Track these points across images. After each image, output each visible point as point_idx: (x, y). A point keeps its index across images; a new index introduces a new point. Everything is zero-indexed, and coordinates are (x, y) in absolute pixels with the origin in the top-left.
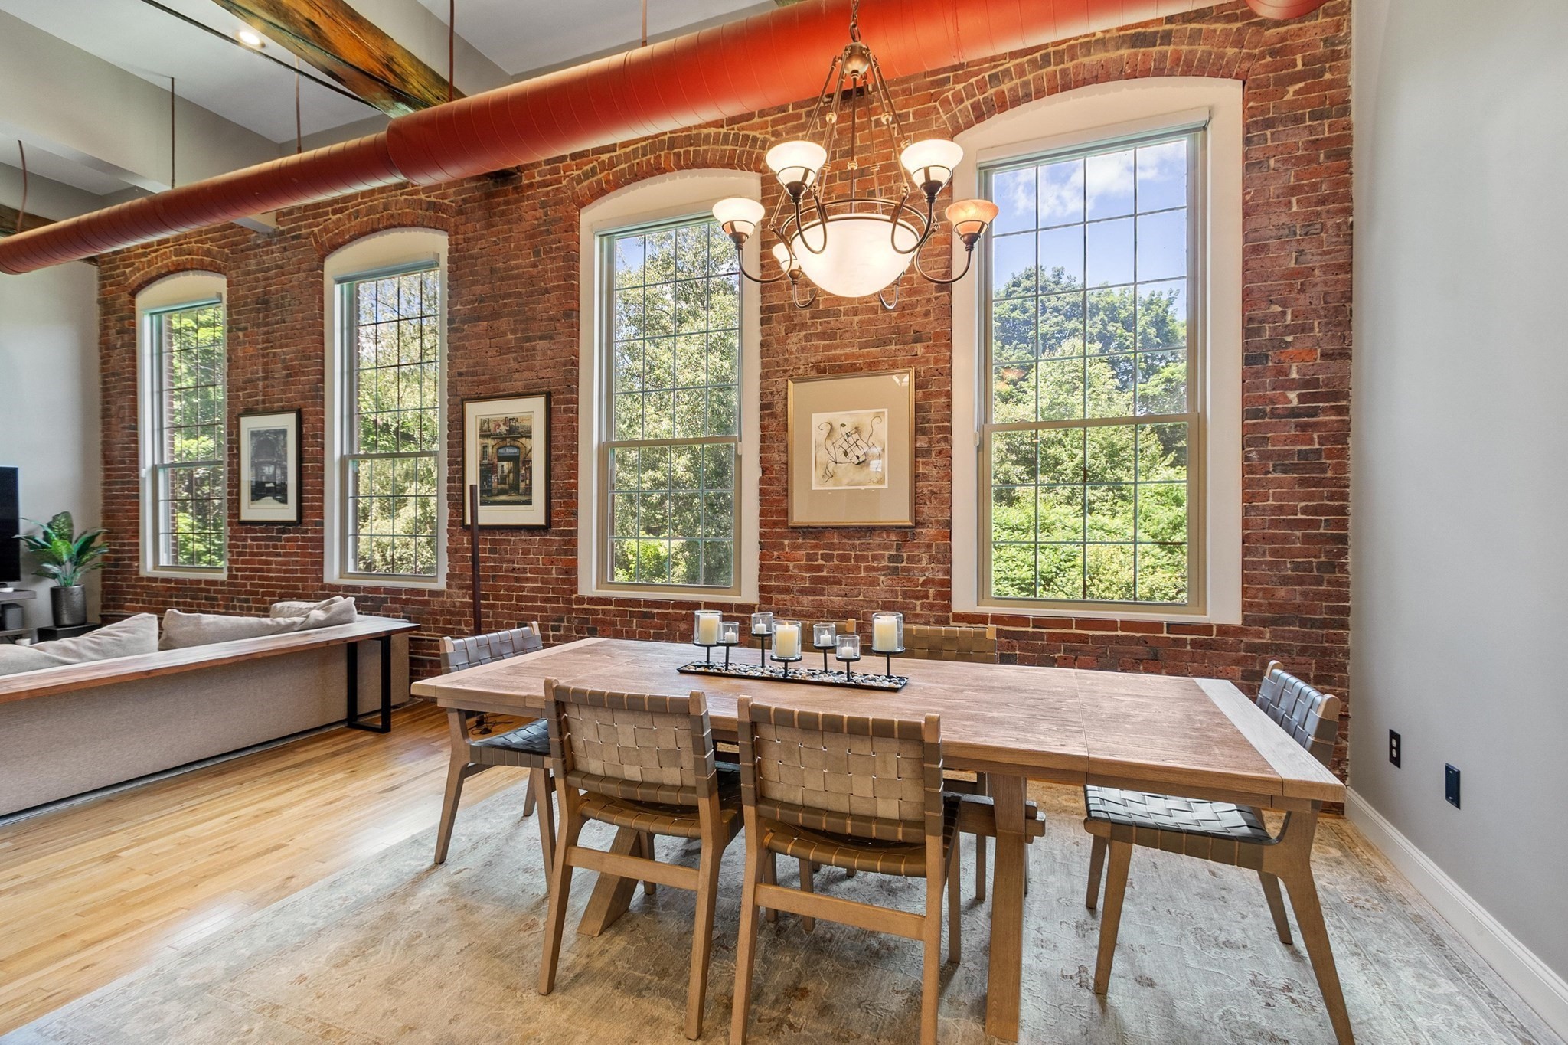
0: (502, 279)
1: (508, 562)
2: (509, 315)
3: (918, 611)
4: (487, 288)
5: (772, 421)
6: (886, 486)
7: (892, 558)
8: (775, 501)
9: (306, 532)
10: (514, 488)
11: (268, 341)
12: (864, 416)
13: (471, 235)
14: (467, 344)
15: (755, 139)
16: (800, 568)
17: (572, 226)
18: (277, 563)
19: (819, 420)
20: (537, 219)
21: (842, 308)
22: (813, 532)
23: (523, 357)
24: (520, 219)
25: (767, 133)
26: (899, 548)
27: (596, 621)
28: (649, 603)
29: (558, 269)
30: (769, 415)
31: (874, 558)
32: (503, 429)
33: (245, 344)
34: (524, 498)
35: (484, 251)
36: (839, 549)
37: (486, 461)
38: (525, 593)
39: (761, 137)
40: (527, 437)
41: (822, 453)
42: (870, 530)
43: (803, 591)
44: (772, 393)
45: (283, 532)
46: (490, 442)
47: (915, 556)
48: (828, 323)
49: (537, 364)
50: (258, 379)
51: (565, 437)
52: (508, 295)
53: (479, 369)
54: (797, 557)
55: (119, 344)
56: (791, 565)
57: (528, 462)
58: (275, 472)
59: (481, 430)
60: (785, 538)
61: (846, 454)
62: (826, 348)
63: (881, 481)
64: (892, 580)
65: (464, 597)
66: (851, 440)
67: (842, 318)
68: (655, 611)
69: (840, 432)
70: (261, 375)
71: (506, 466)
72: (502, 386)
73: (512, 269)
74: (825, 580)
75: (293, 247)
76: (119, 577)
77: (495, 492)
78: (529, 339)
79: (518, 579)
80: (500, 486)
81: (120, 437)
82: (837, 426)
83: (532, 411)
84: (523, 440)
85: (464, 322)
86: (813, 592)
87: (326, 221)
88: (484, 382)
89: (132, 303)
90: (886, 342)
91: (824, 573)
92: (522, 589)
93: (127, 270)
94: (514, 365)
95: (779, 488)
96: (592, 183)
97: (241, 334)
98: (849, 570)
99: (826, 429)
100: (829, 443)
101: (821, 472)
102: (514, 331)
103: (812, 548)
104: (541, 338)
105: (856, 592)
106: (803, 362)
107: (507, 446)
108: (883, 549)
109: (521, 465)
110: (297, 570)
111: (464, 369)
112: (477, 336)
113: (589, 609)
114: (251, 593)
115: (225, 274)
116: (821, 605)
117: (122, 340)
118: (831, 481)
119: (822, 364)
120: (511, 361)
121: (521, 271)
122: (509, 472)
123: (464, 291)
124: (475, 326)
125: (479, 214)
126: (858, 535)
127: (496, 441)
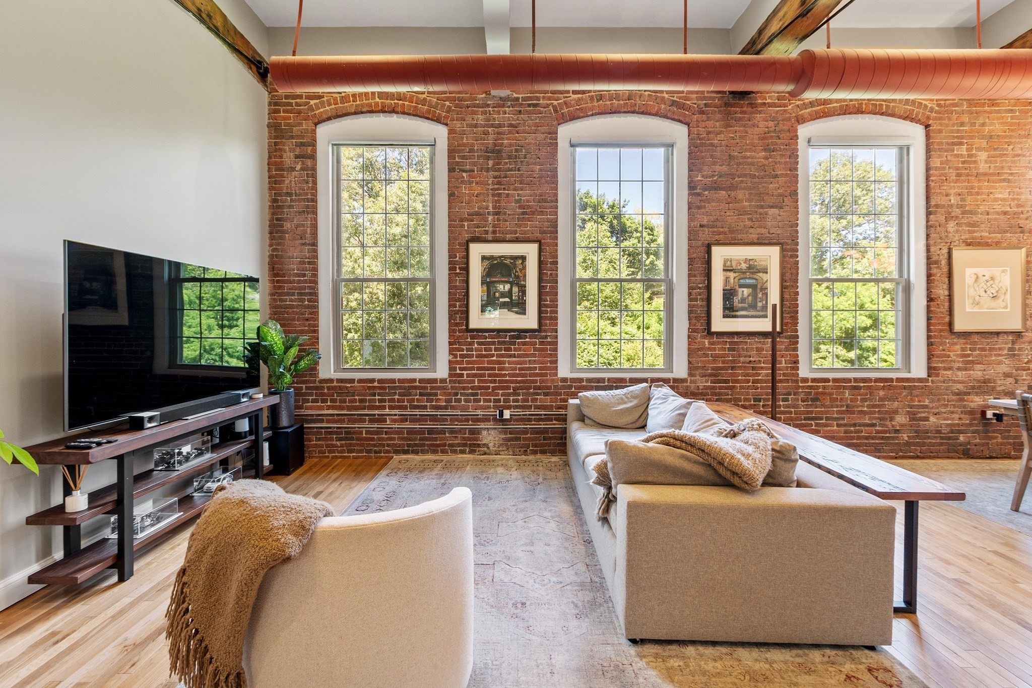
0: (740, 164)
1: (745, 357)
2: (745, 188)
3: (1024, 378)
4: (725, 169)
5: (938, 271)
6: (1008, 310)
7: (1010, 349)
8: (941, 317)
9: (546, 337)
10: (753, 306)
11: (499, 183)
12: (996, 271)
13: (710, 129)
14: (707, 205)
15: (926, 106)
16: (957, 356)
17: (795, 137)
18: (509, 363)
19: (970, 272)
20: (767, 128)
21: (979, 210)
22: (966, 335)
23: (756, 218)
25: (933, 104)
26: (1013, 343)
27: (817, 393)
28: (856, 380)
29: (785, 163)
30: (936, 267)
31: (1000, 349)
32: (744, 266)
33: (470, 183)
34: (761, 313)
35: (723, 142)
36: (980, 345)
37: (728, 288)
38: (760, 378)
39: (930, 105)
40: (763, 272)
41: (972, 290)
42: (998, 333)
43: (959, 369)
44: (939, 255)
45: (519, 337)
46: (732, 275)
47: (1022, 348)
48: (971, 217)
49: (770, 224)
50: (489, 213)
51: (791, 274)
52: (745, 175)
53: (719, 224)
54: (956, 349)
55: (298, 167)
56: (951, 354)
57: (764, 290)
58: (511, 289)
59: (725, 265)
60: (947, 339)
61: (986, 292)
62: (970, 232)
63: (1006, 307)
64: (1010, 361)
65: (707, 382)
66: (989, 284)
67: (980, 216)
68: (862, 385)
69: (982, 279)
70: (491, 209)
71: (746, 291)
72: (740, 236)
73: (747, 158)
74: (972, 362)
75: (529, 112)
76: (297, 379)
77: (737, 309)
78: (762, 207)
79: (753, 368)
80: (740, 305)
81: (295, 253)
82: (980, 275)
83: (770, 256)
84: (761, 275)
85: (705, 190)
86: (966, 369)
87: (567, 97)
88: (725, 233)
89: (314, 132)
90: (1006, 232)
91: (971, 358)
92: (759, 374)
93: (312, 102)
94: (750, 223)
95: (944, 310)
96: (812, 111)
97: (465, 175)
98: (986, 356)
99: (974, 277)
100: (976, 286)
101: (971, 301)
102: (749, 200)
103: (964, 344)
104: (772, 207)
105: (990, 368)
106: (956, 238)
107: (746, 278)
108: (1004, 344)
109: (758, 291)
110: (536, 367)
111: (705, 223)
112: (719, 200)
113: (812, 386)
114: (480, 388)
115: (446, 125)
116: (970, 376)
117: (303, 163)
118: (977, 307)
119: (969, 241)
120: (747, 220)
121: (755, 160)
122: (749, 296)
123: (706, 168)
124: (716, 193)
125: (718, 116)
126: (990, 337)
127: (737, 274)
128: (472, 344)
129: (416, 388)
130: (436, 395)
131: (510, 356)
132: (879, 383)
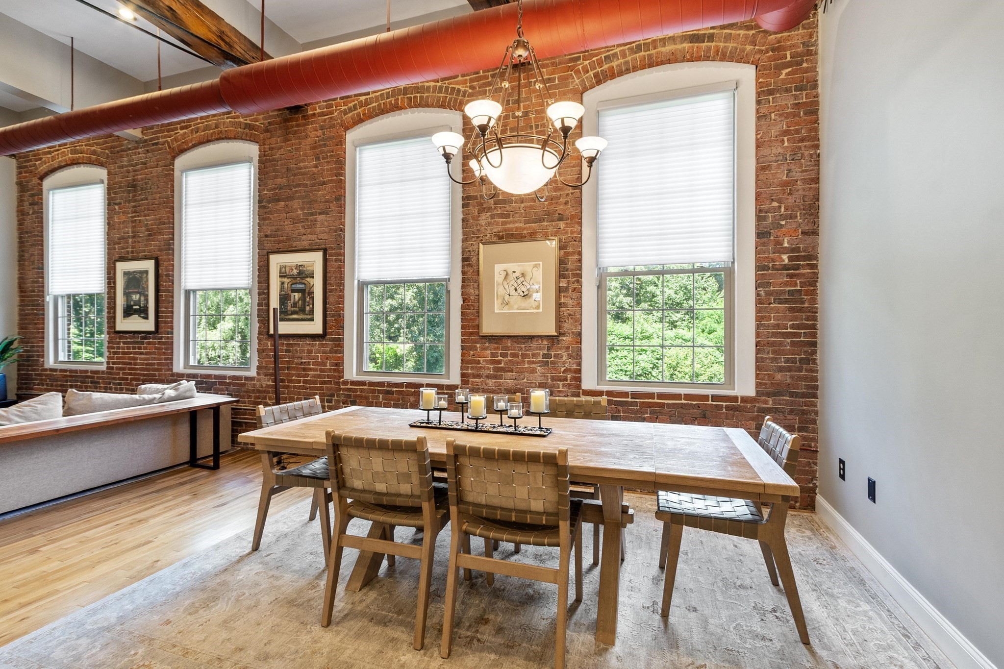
0: (295, 175)
1: (298, 358)
2: (299, 198)
3: (561, 389)
4: (284, 181)
5: (469, 268)
6: (540, 310)
7: (545, 356)
8: (471, 319)
9: (161, 338)
10: (302, 310)
11: (135, 212)
12: (527, 266)
13: (274, 146)
14: (271, 216)
15: (459, 90)
16: (487, 362)
17: (341, 142)
18: (141, 359)
19: (499, 268)
20: (318, 137)
21: (513, 200)
22: (495, 339)
23: (308, 225)
24: (307, 137)
25: (467, 87)
26: (549, 349)
27: (356, 396)
28: (390, 384)
29: (331, 169)
30: (467, 265)
31: (534, 355)
32: (295, 272)
33: (119, 213)
34: (309, 317)
35: (282, 156)
36: (512, 350)
37: (283, 293)
38: (309, 378)
39: (463, 89)
40: (310, 277)
41: (501, 289)
42: (531, 338)
43: (489, 377)
44: (469, 251)
45: (145, 338)
46: (286, 280)
47: (559, 354)
48: (505, 207)
49: (318, 230)
50: (129, 237)
51: (336, 277)
53: (279, 233)
54: (485, 354)
55: (31, 212)
56: (481, 360)
57: (311, 293)
58: (140, 298)
59: (280, 272)
60: (478, 343)
61: (516, 290)
62: (503, 223)
63: (538, 307)
64: (544, 369)
65: (268, 381)
66: (519, 281)
67: (514, 205)
68: (395, 389)
69: (512, 276)
70: (131, 234)
71: (297, 296)
72: (294, 244)
73: (301, 168)
74: (503, 370)
75: (153, 151)
76: (30, 368)
77: (290, 312)
78: (312, 214)
79: (304, 370)
80: (292, 309)
81: (31, 275)
82: (510, 272)
83: (314, 260)
84: (308, 279)
85: (269, 202)
86: (495, 377)
87: (176, 134)
88: (283, 241)
89: (41, 185)
90: (541, 220)
91: (502, 365)
92: (308, 376)
93: (37, 163)
94: (302, 231)
95: (474, 311)
96: (354, 114)
97: (117, 207)
98: (517, 363)
99: (504, 274)
100: (505, 283)
101: (500, 301)
102: (302, 209)
103: (495, 349)
104: (320, 214)
105: (522, 377)
106: (489, 231)
107: (297, 283)
108: (539, 350)
109: (307, 295)
110: (155, 363)
111: (269, 233)
112: (278, 211)
113: (351, 388)
114: (123, 379)
115: (106, 167)
116: (500, 385)
117: (33, 209)
118: (507, 307)
119: (501, 233)
120: (301, 228)
121: (307, 170)
122: (299, 300)
123: (269, 182)
124: (277, 205)
125: (279, 132)
126: (523, 341)
127: (290, 280)
128: (119, 343)
129: (88, 377)
130: (99, 383)
131: (141, 353)
132: (410, 388)
